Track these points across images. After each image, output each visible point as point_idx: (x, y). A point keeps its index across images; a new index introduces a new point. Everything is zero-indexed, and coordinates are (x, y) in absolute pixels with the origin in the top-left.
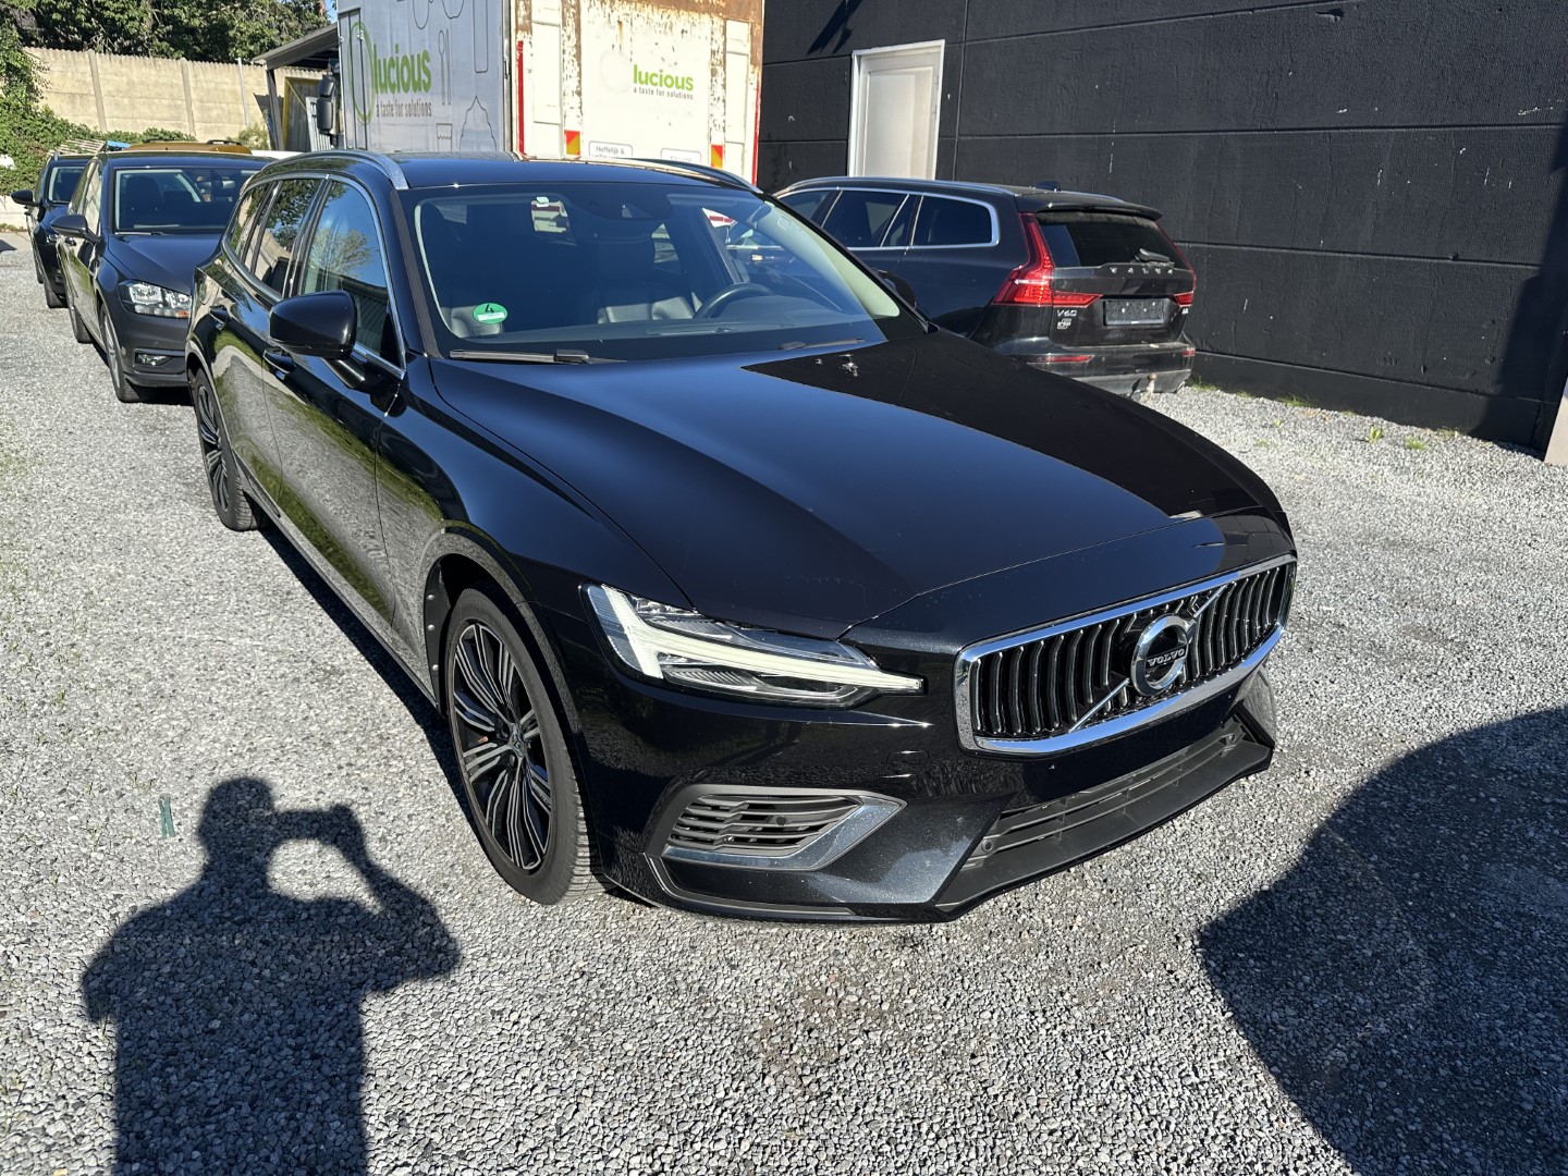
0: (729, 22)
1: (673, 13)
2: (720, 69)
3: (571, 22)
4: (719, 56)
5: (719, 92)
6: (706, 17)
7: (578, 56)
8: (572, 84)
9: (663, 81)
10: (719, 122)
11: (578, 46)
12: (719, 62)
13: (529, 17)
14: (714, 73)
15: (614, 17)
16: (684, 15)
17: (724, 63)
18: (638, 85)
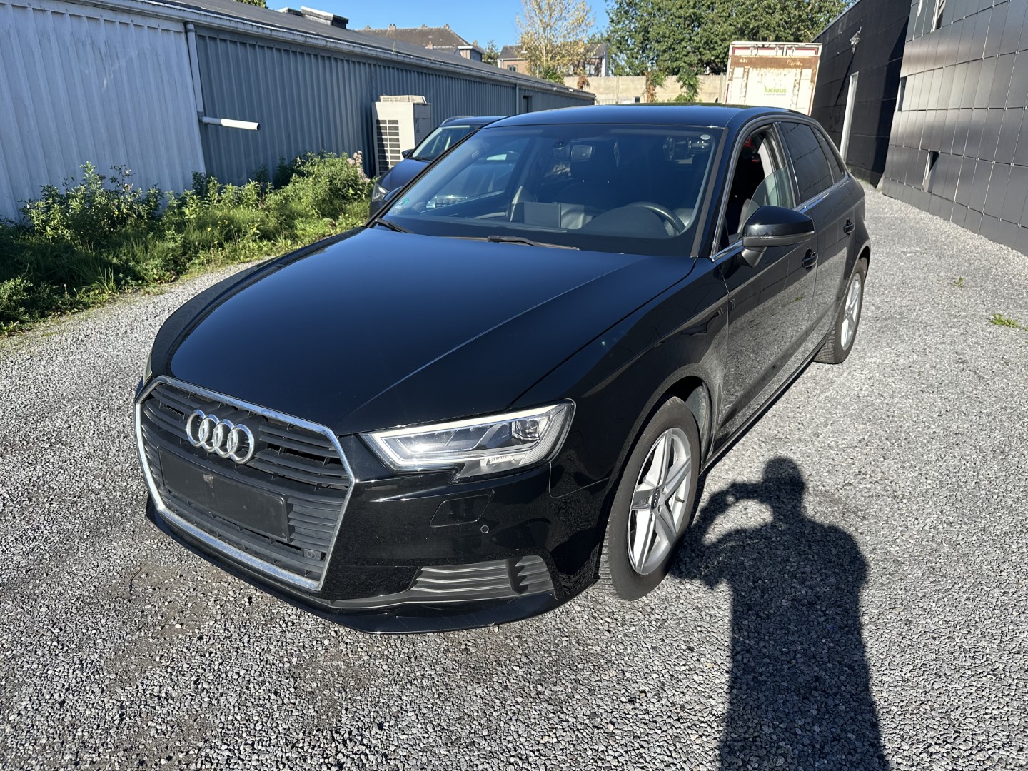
0: (804, 70)
1: (781, 70)
2: (797, 85)
3: (746, 77)
4: (798, 81)
5: (796, 92)
6: (794, 69)
7: (746, 86)
8: (743, 94)
9: (775, 91)
10: (795, 102)
11: (747, 84)
12: (797, 83)
13: (732, 77)
14: (795, 86)
15: (760, 74)
16: (786, 69)
17: (799, 83)
18: (766, 93)
